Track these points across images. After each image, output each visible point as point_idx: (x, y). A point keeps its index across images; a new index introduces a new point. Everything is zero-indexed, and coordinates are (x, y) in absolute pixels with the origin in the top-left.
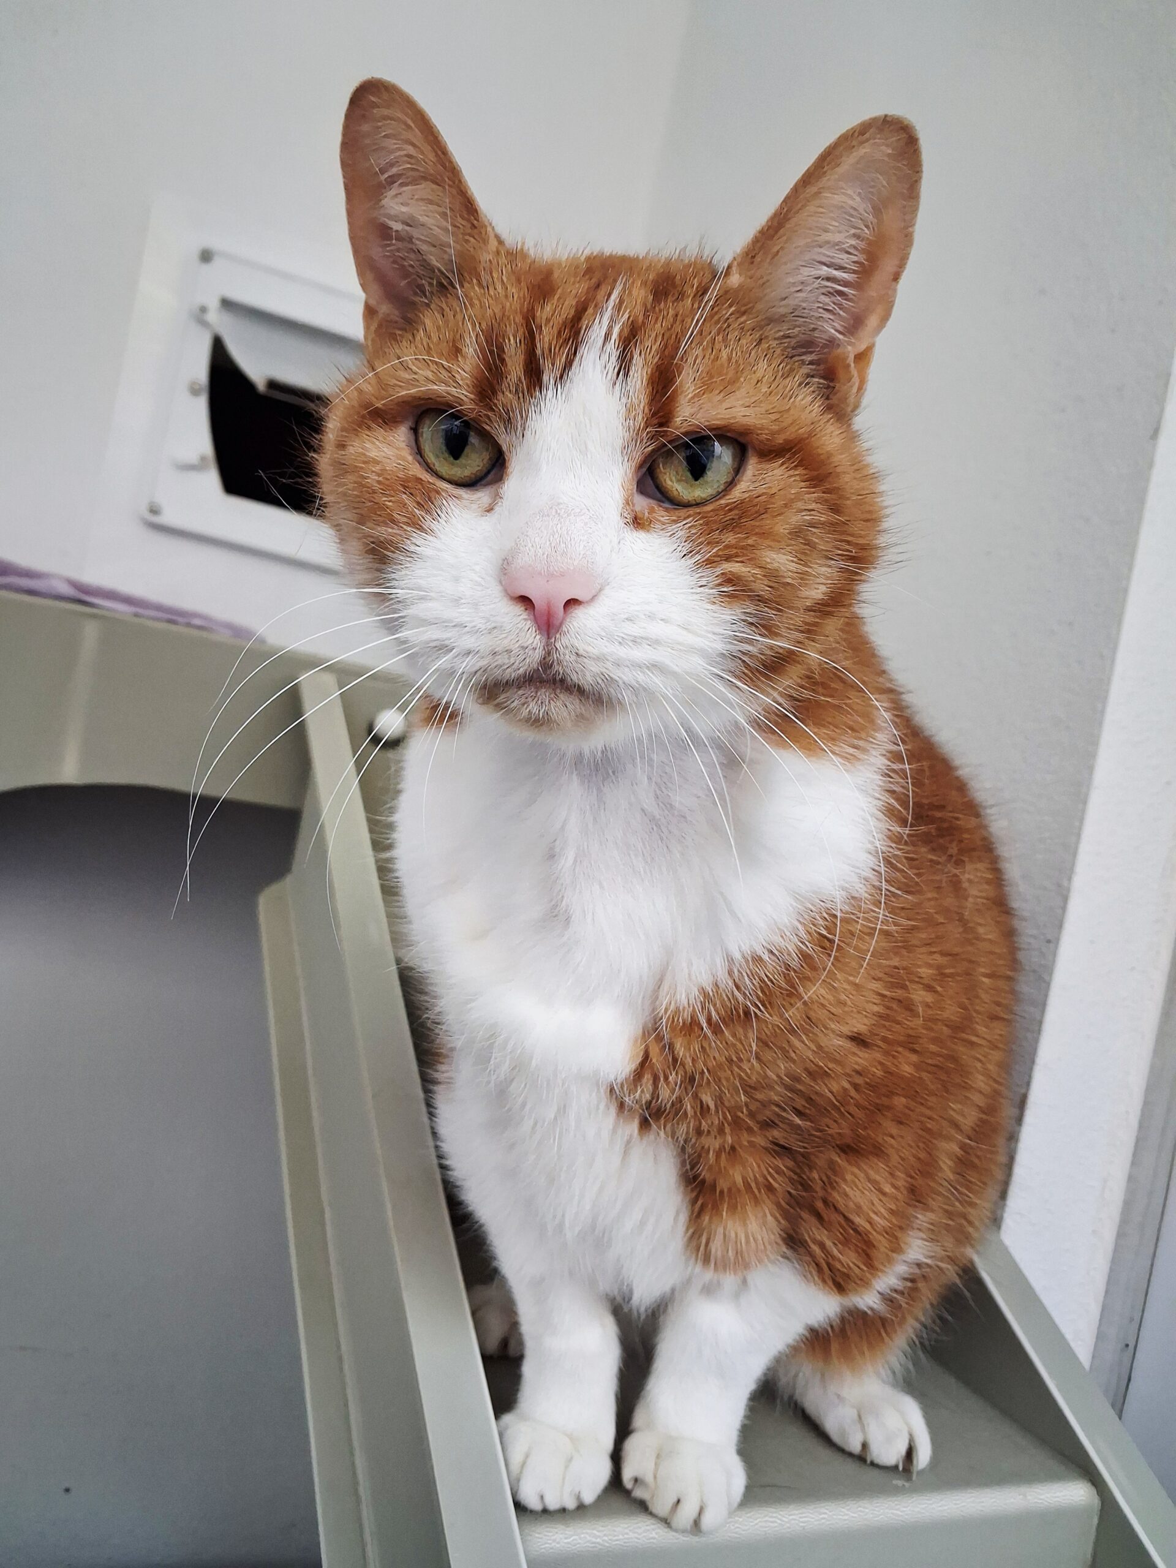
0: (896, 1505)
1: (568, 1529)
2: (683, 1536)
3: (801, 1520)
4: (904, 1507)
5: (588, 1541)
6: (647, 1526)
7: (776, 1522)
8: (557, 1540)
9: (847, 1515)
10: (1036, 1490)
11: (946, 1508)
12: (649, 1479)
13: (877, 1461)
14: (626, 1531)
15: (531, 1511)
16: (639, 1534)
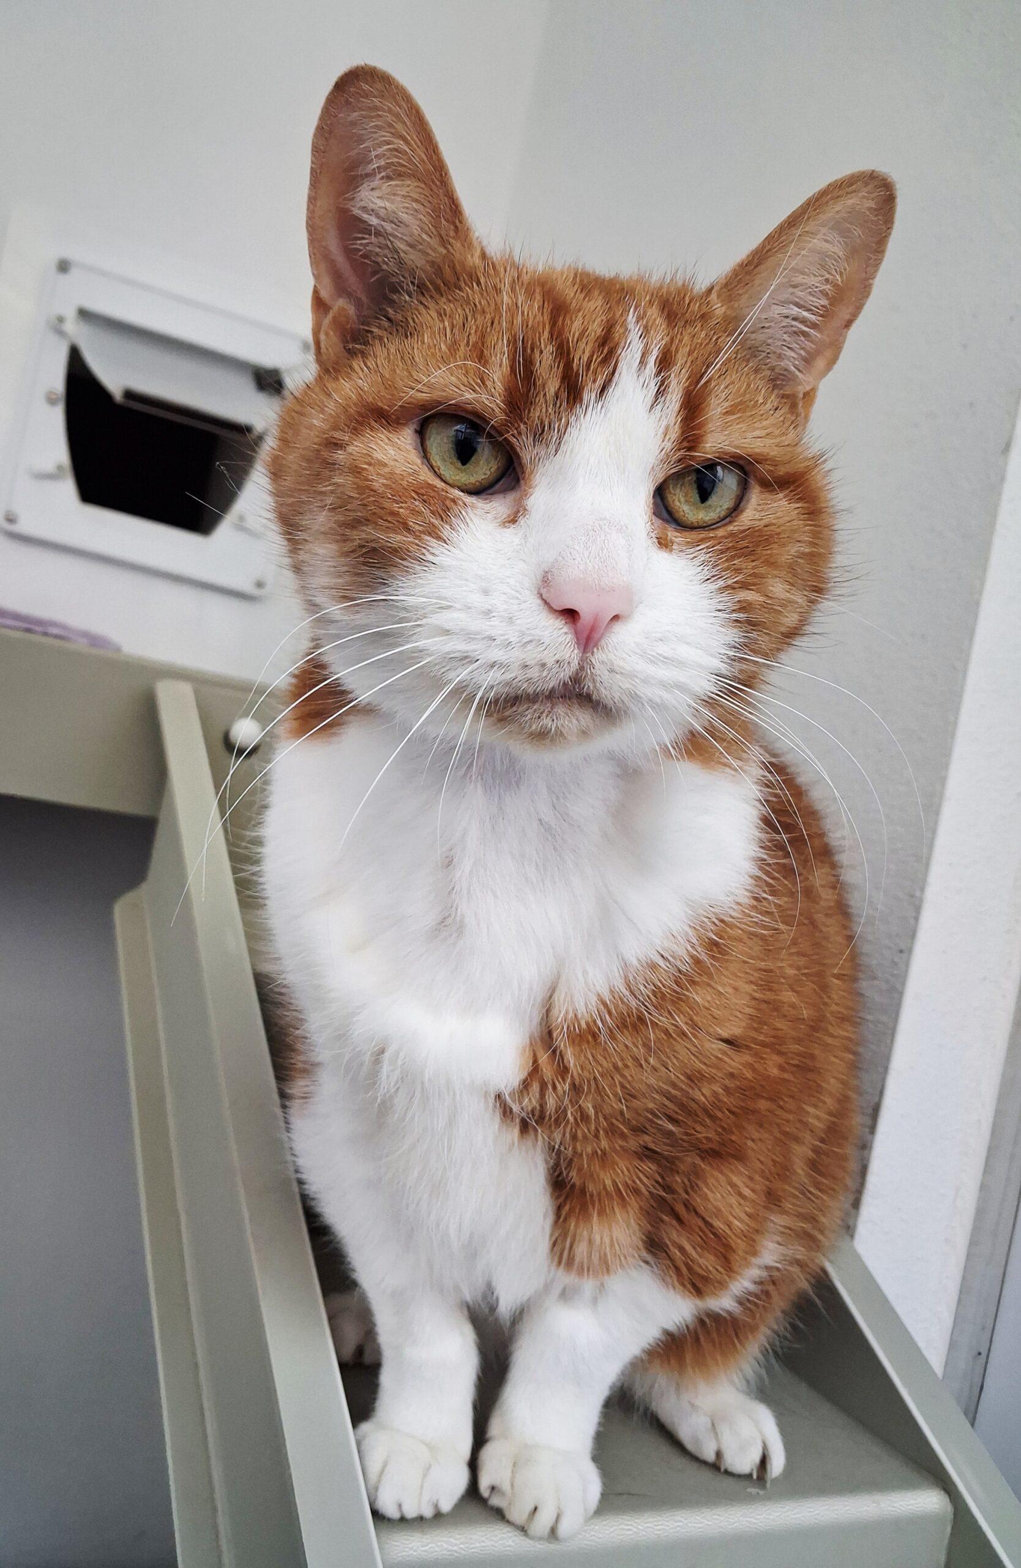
0: (751, 1513)
1: (425, 1537)
2: (540, 1544)
3: (656, 1528)
4: (759, 1515)
5: (446, 1549)
6: (503, 1533)
7: (631, 1530)
8: (415, 1548)
9: (702, 1523)
10: (889, 1498)
11: (799, 1516)
12: (506, 1486)
13: (731, 1469)
14: (483, 1539)
15: (389, 1520)
16: (496, 1542)
